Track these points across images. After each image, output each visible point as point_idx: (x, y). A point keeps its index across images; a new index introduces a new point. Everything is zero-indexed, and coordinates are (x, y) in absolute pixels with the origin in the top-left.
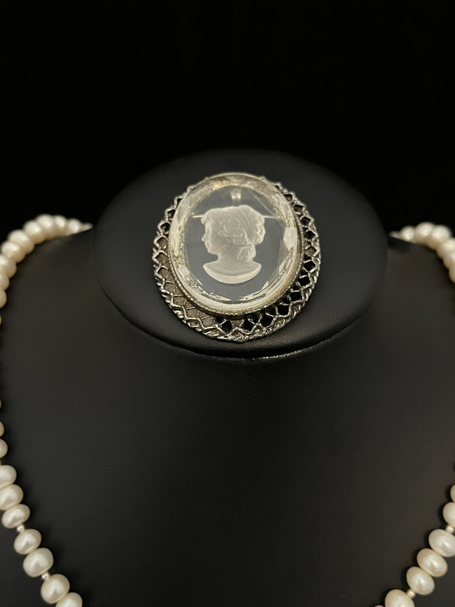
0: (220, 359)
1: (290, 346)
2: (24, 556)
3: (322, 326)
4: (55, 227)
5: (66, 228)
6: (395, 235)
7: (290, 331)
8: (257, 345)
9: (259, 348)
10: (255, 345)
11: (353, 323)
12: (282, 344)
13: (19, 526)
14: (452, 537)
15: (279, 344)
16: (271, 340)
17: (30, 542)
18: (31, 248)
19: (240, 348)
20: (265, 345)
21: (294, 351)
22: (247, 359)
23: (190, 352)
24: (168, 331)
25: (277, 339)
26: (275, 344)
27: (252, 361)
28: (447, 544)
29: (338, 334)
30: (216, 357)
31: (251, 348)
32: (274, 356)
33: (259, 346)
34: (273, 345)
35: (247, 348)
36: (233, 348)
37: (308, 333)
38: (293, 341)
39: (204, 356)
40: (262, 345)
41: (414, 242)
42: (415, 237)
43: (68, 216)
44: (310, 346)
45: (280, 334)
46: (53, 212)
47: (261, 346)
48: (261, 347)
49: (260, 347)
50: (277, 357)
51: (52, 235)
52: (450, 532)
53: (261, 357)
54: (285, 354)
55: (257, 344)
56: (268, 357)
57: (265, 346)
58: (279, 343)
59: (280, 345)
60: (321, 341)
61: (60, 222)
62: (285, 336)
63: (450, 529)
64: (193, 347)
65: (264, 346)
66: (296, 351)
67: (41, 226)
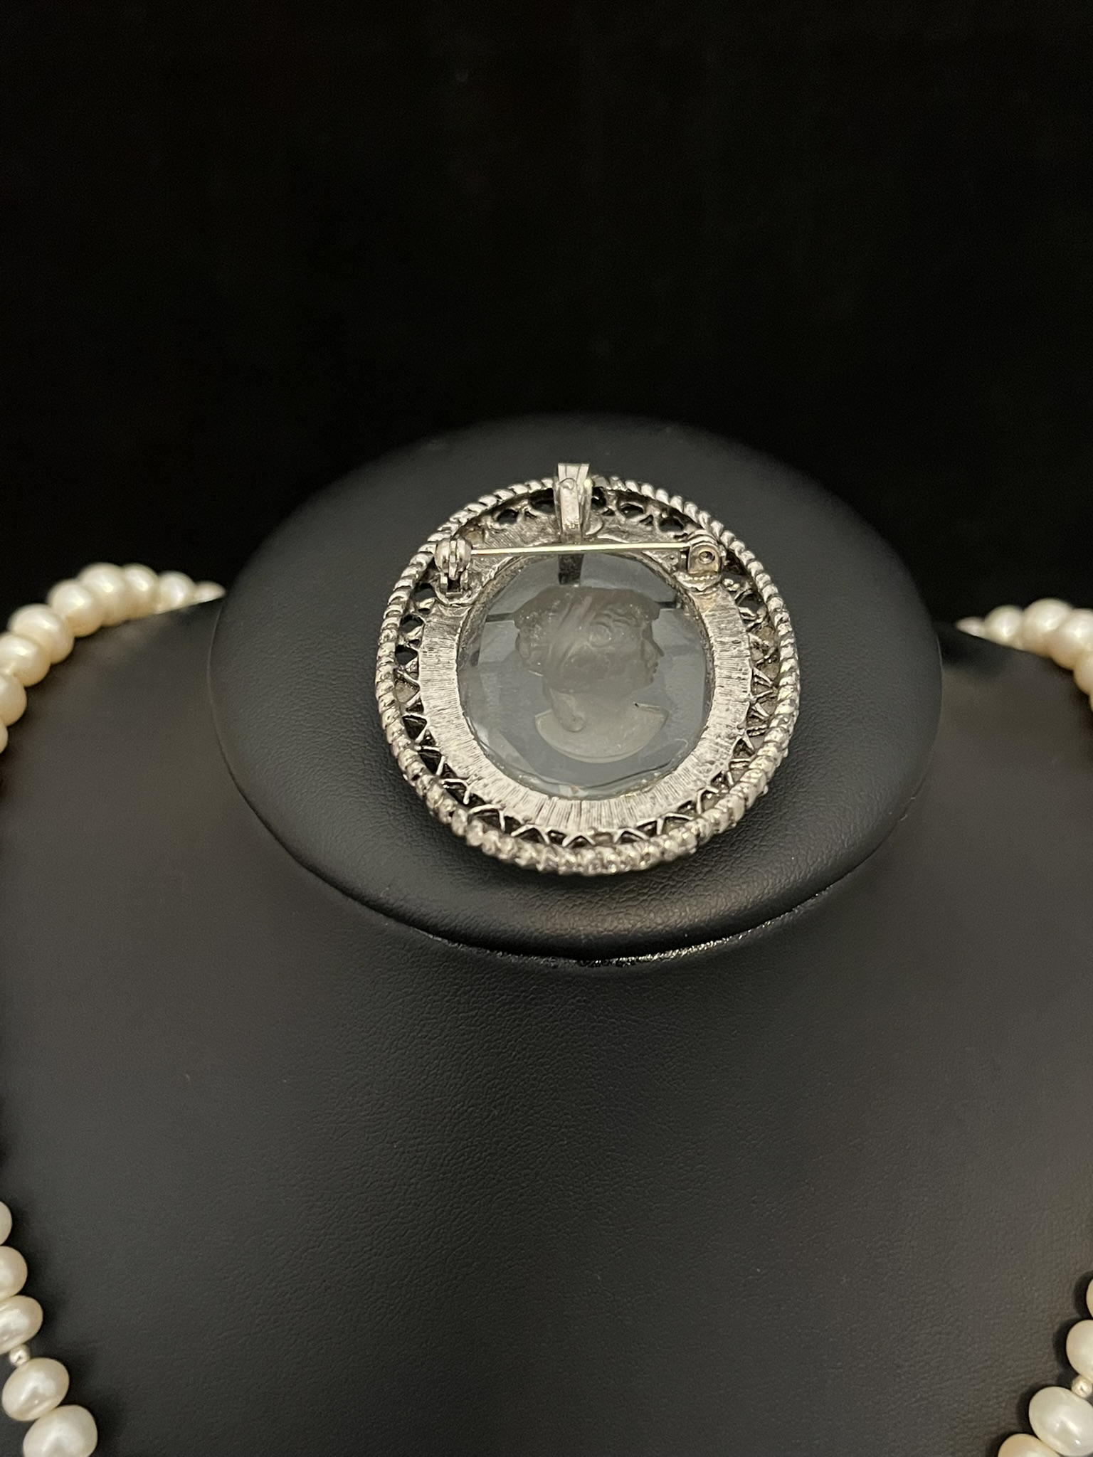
0: (514, 959)
1: (688, 932)
2: (26, 1427)
3: (770, 884)
4: (127, 592)
5: (154, 595)
6: (972, 627)
7: (690, 895)
8: (605, 929)
9: (611, 935)
10: (601, 929)
11: (849, 874)
12: (667, 928)
13: (15, 1349)
14: (1088, 1405)
15: (660, 927)
16: (640, 916)
17: (41, 1390)
18: (64, 648)
19: (562, 935)
20: (625, 930)
21: (697, 943)
22: (582, 962)
23: (440, 939)
24: (387, 889)
25: (655, 915)
26: (649, 927)
27: (592, 966)
28: (1073, 1427)
29: (811, 901)
30: (505, 953)
31: (591, 938)
32: (649, 957)
33: (612, 931)
34: (645, 930)
35: (580, 936)
36: (546, 934)
37: (733, 901)
38: (696, 920)
39: (474, 950)
40: (618, 928)
41: (1019, 645)
42: (1021, 633)
43: (159, 567)
44: (739, 932)
45: (664, 902)
46: (121, 559)
47: (615, 931)
48: (614, 933)
49: (611, 933)
50: (656, 957)
51: (117, 616)
52: (1081, 1393)
53: (616, 958)
54: (677, 951)
55: (605, 926)
56: (635, 957)
57: (627, 933)
58: (660, 924)
59: (662, 930)
60: (768, 921)
61: (140, 579)
62: (676, 908)
63: (1081, 1386)
64: (447, 928)
65: (623, 933)
66: (705, 943)
67: (90, 592)
